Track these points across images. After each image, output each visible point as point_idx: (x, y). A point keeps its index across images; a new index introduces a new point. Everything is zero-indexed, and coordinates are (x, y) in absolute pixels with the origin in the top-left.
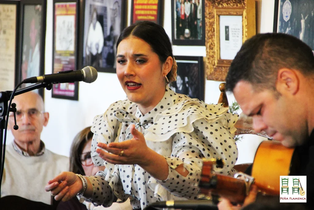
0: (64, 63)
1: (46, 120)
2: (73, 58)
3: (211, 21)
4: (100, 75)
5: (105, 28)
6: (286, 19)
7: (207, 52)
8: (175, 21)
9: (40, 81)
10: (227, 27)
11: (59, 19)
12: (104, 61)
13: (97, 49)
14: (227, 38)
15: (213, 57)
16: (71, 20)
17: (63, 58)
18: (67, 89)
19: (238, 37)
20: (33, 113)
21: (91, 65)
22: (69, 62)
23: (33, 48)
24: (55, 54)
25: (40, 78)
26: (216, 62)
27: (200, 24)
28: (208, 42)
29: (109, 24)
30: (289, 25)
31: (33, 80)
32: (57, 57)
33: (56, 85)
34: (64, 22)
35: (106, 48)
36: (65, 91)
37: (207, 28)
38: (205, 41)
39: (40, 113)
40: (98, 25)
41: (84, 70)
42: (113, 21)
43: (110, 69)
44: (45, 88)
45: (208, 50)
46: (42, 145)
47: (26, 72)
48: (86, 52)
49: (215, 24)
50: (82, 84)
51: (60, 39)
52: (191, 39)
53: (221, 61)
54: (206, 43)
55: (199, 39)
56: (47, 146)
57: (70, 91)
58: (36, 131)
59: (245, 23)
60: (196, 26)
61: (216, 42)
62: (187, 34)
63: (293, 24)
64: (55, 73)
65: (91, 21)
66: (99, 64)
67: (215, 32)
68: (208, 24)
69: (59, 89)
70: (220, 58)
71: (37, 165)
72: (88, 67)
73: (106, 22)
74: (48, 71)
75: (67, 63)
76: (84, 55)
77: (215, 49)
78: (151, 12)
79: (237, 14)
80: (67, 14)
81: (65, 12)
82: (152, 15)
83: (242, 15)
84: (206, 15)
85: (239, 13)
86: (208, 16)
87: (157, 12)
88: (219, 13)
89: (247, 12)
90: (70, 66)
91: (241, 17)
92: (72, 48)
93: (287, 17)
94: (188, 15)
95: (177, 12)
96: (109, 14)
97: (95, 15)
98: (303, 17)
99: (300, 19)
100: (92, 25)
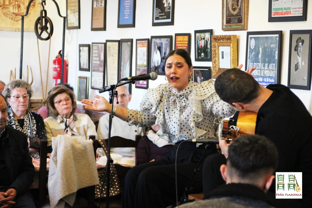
0: (141, 70)
1: (130, 99)
2: (146, 68)
3: (215, 49)
4: (159, 76)
5: (162, 53)
6: (252, 48)
7: (213, 64)
8: (197, 49)
9: (129, 80)
10: (223, 52)
11: (139, 49)
12: (161, 69)
13: (158, 64)
14: (223, 58)
15: (216, 67)
16: (145, 49)
17: (141, 68)
18: (143, 84)
19: (228, 57)
20: (123, 96)
21: (155, 71)
22: (144, 71)
23: (126, 64)
24: (137, 66)
25: (129, 78)
26: (217, 69)
27: (209, 51)
28: (213, 60)
29: (163, 51)
30: (254, 51)
31: (126, 79)
32: (138, 68)
33: (138, 82)
34: (141, 51)
35: (162, 63)
36: (142, 84)
37: (213, 53)
40: (158, 52)
41: (151, 74)
42: (166, 49)
43: (163, 73)
44: (132, 83)
45: (213, 63)
47: (123, 75)
48: (152, 65)
49: (217, 51)
50: (150, 81)
51: (139, 59)
52: (204, 58)
53: (220, 69)
54: (212, 60)
55: (209, 58)
57: (144, 84)
58: (125, 105)
59: (232, 50)
60: (207, 52)
61: (217, 60)
62: (203, 56)
63: (256, 50)
64: (137, 75)
65: (155, 50)
66: (159, 71)
67: (217, 55)
68: (213, 51)
69: (139, 83)
70: (219, 67)
72: (153, 72)
73: (162, 50)
74: (134, 75)
75: (143, 70)
76: (151, 67)
77: (217, 63)
78: (185, 45)
79: (228, 46)
80: (143, 47)
81: (142, 46)
82: (185, 47)
83: (230, 46)
84: (212, 46)
85: (229, 45)
86: (213, 47)
87: (188, 45)
88: (219, 45)
89: (233, 45)
90: (145, 72)
91: (230, 47)
92: (145, 63)
93: (253, 47)
94: (203, 46)
95: (198, 45)
96: (164, 46)
97: (157, 47)
98: (260, 46)
99: (260, 48)
100: (155, 52)
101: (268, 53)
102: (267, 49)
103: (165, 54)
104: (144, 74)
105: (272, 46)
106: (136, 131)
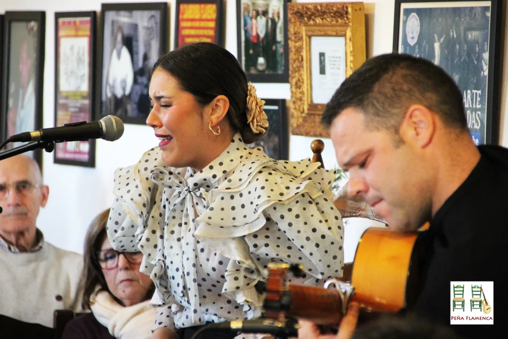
0: (72, 110)
1: (44, 197)
2: (87, 102)
3: (298, 44)
4: (128, 128)
5: (135, 56)
6: (412, 42)
7: (292, 92)
8: (243, 44)
9: (35, 138)
10: (322, 55)
11: (65, 43)
12: (135, 106)
13: (124, 89)
14: (322, 71)
15: (301, 99)
16: (83, 44)
17: (71, 103)
18: (77, 150)
19: (339, 69)
22: (81, 109)
23: (25, 88)
24: (59, 97)
25: (35, 134)
26: (306, 107)
27: (281, 50)
28: (293, 78)
29: (141, 50)
30: (417, 50)
31: (25, 137)
32: (61, 101)
33: (62, 145)
34: (72, 48)
35: (138, 88)
36: (75, 153)
37: (292, 56)
38: (288, 76)
39: (34, 187)
40: (125, 52)
41: (103, 122)
42: (148, 45)
44: (44, 150)
45: (294, 90)
46: (39, 235)
47: (14, 124)
48: (107, 93)
49: (304, 50)
50: (100, 142)
51: (66, 74)
52: (267, 72)
53: (313, 107)
54: (290, 79)
55: (280, 72)
56: (47, 237)
57: (80, 153)
59: (350, 49)
60: (275, 53)
61: (305, 77)
62: (261, 65)
63: (422, 50)
64: (59, 125)
65: (114, 45)
66: (126, 112)
67: (305, 62)
68: (293, 49)
69: (65, 148)
70: (312, 101)
71: (33, 265)
72: (109, 116)
73: (137, 47)
74: (48, 123)
75: (77, 110)
76: (104, 98)
77: (305, 88)
78: (206, 32)
79: (337, 35)
80: (76, 36)
81: (73, 33)
82: (208, 37)
83: (344, 35)
84: (290, 36)
85: (340, 33)
86: (293, 38)
87: (216, 32)
88: (310, 33)
89: (352, 31)
90: (82, 115)
91: (343, 39)
92: (85, 87)
93: (413, 38)
94: (262, 35)
95: (246, 31)
96: (142, 35)
97: (119, 38)
98: (436, 37)
99: (434, 42)
100: (115, 53)
101: (460, 57)
102: (458, 47)
103: (146, 58)
104: (81, 120)
105: (473, 35)
106: (59, 298)
